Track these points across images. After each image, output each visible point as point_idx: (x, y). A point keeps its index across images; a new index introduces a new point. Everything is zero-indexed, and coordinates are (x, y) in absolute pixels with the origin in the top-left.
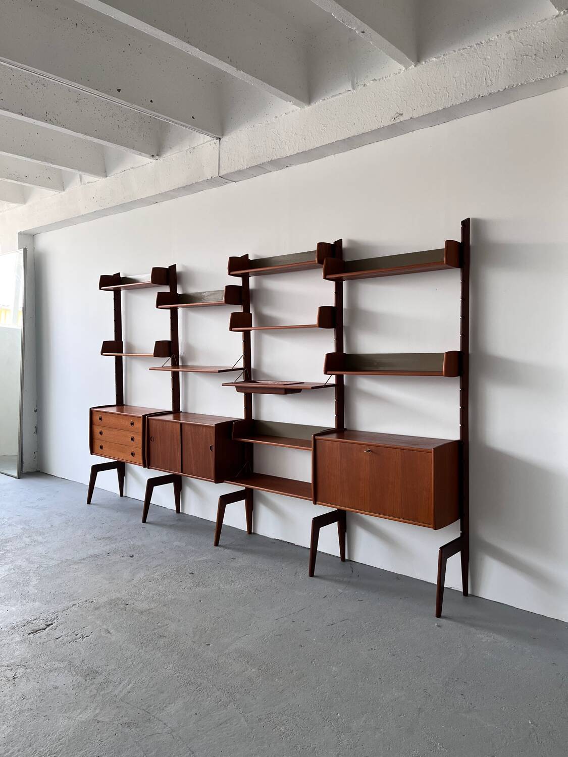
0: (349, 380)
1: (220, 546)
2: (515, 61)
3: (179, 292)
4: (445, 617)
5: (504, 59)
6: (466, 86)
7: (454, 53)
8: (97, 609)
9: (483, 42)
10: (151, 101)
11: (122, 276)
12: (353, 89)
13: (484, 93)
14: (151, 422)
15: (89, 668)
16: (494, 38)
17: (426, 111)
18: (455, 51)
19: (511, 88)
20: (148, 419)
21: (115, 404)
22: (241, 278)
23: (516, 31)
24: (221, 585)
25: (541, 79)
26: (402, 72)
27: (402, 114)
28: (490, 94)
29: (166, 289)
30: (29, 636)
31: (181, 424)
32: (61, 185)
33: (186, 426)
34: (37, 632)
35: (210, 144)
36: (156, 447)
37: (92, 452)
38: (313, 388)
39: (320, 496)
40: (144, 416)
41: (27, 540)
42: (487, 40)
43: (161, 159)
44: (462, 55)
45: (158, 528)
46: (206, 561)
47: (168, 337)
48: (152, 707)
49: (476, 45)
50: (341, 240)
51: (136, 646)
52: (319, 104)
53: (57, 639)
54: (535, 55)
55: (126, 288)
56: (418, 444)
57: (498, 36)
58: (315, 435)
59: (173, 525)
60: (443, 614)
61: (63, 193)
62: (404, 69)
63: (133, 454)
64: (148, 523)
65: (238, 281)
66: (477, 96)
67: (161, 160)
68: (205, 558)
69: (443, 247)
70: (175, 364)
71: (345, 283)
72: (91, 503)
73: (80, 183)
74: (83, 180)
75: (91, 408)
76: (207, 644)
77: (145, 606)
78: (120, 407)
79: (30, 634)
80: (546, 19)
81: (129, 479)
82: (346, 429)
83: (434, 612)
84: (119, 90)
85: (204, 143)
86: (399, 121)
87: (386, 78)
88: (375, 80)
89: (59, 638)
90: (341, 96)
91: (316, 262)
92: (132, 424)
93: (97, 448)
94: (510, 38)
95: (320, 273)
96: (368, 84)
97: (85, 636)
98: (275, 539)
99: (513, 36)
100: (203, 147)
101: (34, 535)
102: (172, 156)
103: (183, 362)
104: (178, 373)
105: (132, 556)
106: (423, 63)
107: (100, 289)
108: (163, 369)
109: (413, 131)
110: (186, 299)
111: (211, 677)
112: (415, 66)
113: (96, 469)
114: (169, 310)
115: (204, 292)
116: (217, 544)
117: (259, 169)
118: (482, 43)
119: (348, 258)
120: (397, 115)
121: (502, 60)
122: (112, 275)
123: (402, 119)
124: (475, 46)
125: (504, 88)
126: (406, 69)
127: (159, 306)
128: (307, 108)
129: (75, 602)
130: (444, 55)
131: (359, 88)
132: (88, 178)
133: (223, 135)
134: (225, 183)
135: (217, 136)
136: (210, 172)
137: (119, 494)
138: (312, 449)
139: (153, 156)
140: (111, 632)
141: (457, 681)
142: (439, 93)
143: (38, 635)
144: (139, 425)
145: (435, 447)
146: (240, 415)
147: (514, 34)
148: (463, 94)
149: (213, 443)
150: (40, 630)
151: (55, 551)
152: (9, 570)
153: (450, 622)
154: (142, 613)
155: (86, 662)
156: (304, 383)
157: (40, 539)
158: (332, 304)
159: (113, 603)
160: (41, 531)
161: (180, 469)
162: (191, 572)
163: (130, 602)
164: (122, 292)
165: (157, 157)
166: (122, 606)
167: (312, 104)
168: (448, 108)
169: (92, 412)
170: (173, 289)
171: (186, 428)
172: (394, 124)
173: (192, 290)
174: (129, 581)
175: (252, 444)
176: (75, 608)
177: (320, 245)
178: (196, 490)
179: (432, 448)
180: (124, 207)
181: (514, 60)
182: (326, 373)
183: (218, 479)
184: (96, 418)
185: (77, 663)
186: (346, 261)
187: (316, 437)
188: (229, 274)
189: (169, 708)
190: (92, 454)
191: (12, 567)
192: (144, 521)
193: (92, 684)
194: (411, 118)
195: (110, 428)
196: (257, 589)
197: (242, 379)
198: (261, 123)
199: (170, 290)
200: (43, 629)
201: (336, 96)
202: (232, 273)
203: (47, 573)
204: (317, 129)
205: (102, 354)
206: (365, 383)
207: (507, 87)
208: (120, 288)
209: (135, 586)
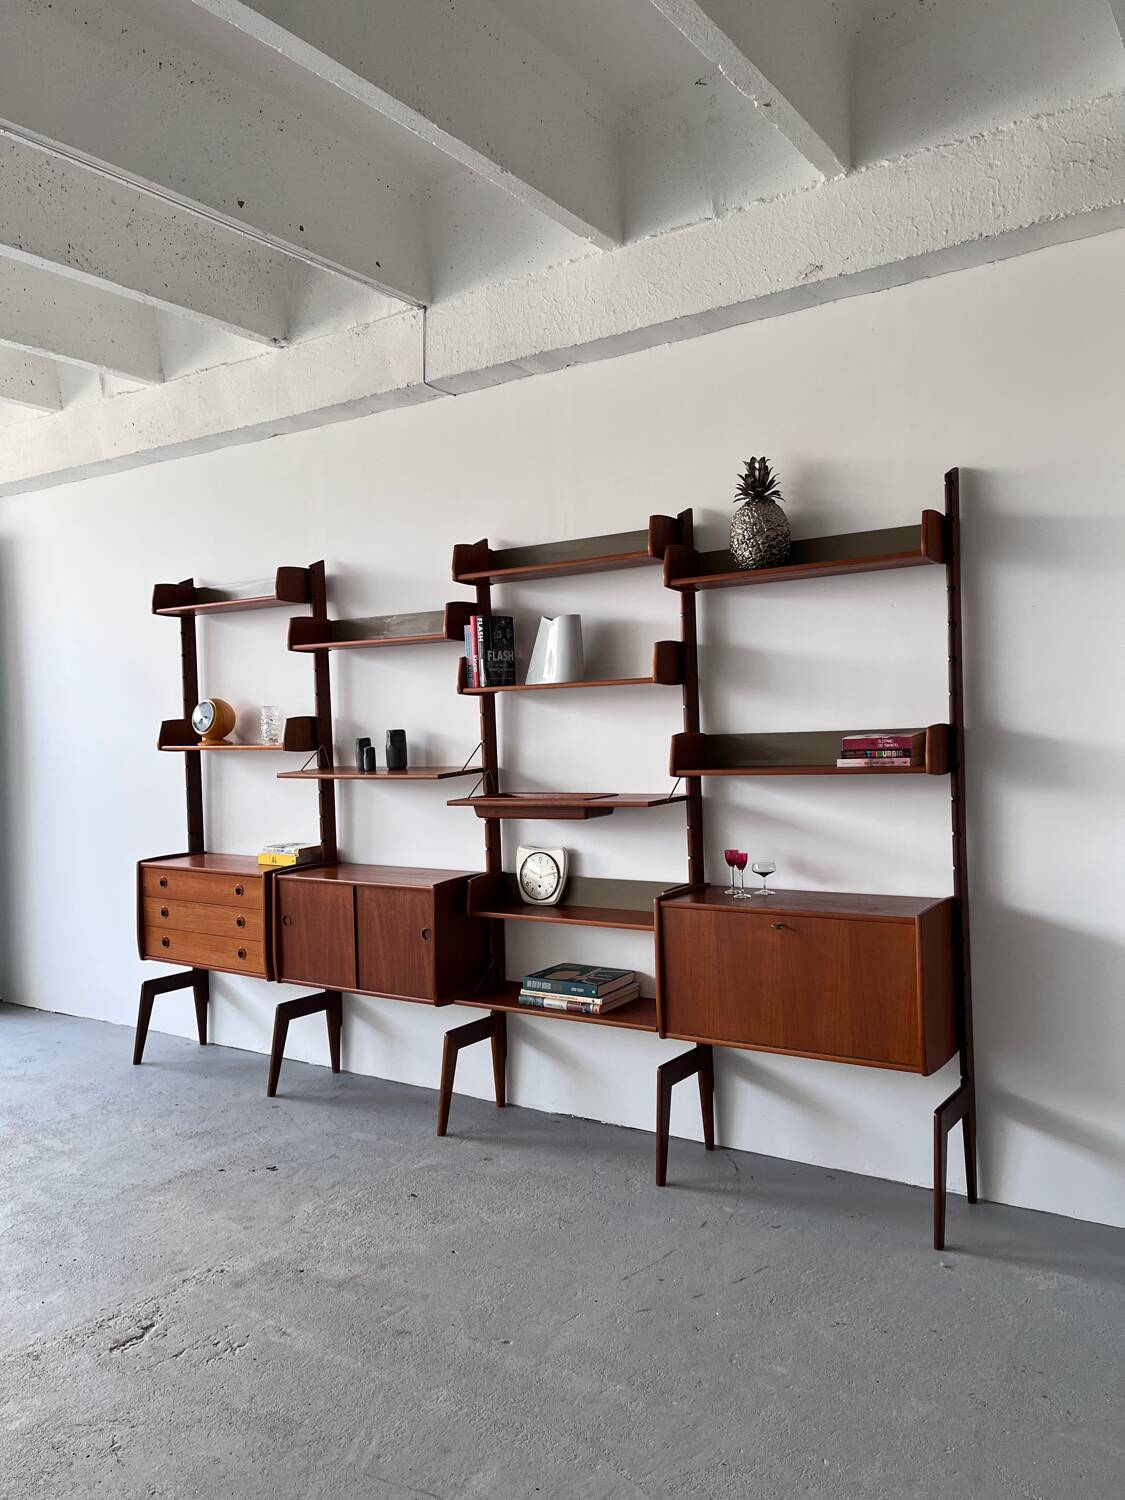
0: (713, 786)
1: (451, 1135)
2: (1053, 171)
3: (331, 616)
4: (951, 1249)
5: (1029, 167)
6: (952, 216)
7: (926, 152)
8: (239, 1285)
9: (985, 134)
10: (302, 229)
11: (196, 585)
12: (717, 216)
13: (990, 230)
14: (283, 885)
15: (269, 1414)
16: (1007, 126)
17: (870, 262)
18: (929, 150)
19: (1045, 222)
20: (277, 881)
21: (187, 851)
22: (475, 587)
23: (1050, 115)
24: (484, 1215)
25: (1104, 207)
26: (819, 186)
27: (821, 267)
28: (1003, 233)
29: (306, 611)
30: (113, 1356)
31: (355, 887)
32: (57, 399)
33: (367, 891)
34: (128, 1345)
35: (403, 318)
36: (297, 938)
37: (144, 955)
38: (651, 804)
39: (674, 1020)
40: (268, 875)
41: (31, 1150)
42: (993, 130)
43: (293, 347)
44: (943, 156)
45: (309, 1107)
46: (433, 1168)
47: (310, 710)
48: (439, 1484)
49: (971, 138)
50: (689, 512)
51: (355, 1358)
52: (642, 244)
53: (177, 1356)
54: (1092, 161)
55: (206, 611)
56: (876, 909)
57: (1015, 123)
58: (660, 899)
59: (336, 1098)
60: (947, 1242)
61: (59, 414)
62: (823, 179)
63: (242, 954)
64: (279, 1096)
65: (469, 594)
66: (976, 236)
67: (291, 349)
68: (427, 1162)
69: (918, 521)
70: (325, 764)
71: (698, 596)
72: (142, 1061)
73: (101, 395)
74: (106, 389)
75: (140, 862)
76: (501, 1340)
77: (340, 1271)
78: (198, 857)
79: (111, 1349)
80: (1110, 96)
81: (220, 1006)
82: (708, 885)
83: (930, 1239)
84: (241, 204)
85: (389, 317)
86: (814, 280)
87: (784, 196)
88: (762, 200)
89: (181, 1353)
90: (690, 229)
91: (649, 553)
92: (238, 891)
93: (155, 944)
94: (1040, 129)
95: (658, 574)
96: (747, 208)
97: (235, 1345)
98: (557, 1114)
99: (1045, 125)
100: (386, 324)
101: (40, 1136)
102: (316, 342)
103: (340, 760)
104: (331, 782)
105: (274, 1169)
106: (864, 169)
107: (155, 612)
108: (303, 774)
109: (834, 300)
110: (348, 632)
111: (537, 1409)
112: (846, 175)
113: (152, 989)
114: (312, 654)
115: (390, 617)
116: (443, 1132)
117: (514, 368)
118: (983, 136)
119: (703, 546)
120: (812, 268)
121: (1025, 169)
122: (177, 583)
123: (821, 276)
124: (970, 140)
125: (1030, 221)
126: (828, 180)
127: (295, 647)
128: (619, 251)
129: (188, 1274)
130: (906, 156)
131: (730, 214)
132: (119, 382)
133: (432, 301)
134: (435, 396)
135: (421, 302)
136: (404, 374)
137: (198, 1039)
138: (655, 927)
139: (275, 340)
140: (288, 1331)
141: (1024, 1371)
142: (897, 228)
143: (130, 1351)
144: (257, 893)
145: (919, 913)
146: (478, 864)
147: (1048, 120)
148: (947, 232)
149: (431, 925)
150: (131, 1340)
151: (100, 1168)
152: (14, 1214)
153: (966, 1257)
154: (340, 1286)
155: (258, 1399)
156: (617, 795)
157: (56, 1143)
158: (677, 636)
159: (270, 1271)
160: (53, 1127)
161: (352, 978)
162: (410, 1192)
163: (305, 1265)
164: (198, 620)
165: (283, 343)
166: (290, 1275)
167: (629, 244)
168: (918, 256)
169: (142, 869)
170: (320, 610)
171: (366, 896)
172: (805, 285)
173: (359, 613)
174: (286, 1222)
175: (501, 922)
176: (190, 1288)
177: (655, 519)
178: (376, 1022)
179: (914, 914)
180: (204, 444)
181: (1049, 169)
182: (674, 774)
183: (442, 998)
184: (153, 881)
185: (240, 1403)
186: (701, 552)
187: (663, 903)
188: (456, 580)
189: (474, 1483)
190: (143, 958)
191: (19, 1208)
192: (272, 1092)
193: (291, 1446)
194: (840, 275)
195: (186, 901)
196: (560, 1219)
197: (480, 792)
198: (517, 279)
199: (315, 613)
200: (136, 1338)
201: (681, 227)
202: (462, 577)
203: (102, 1217)
204: (640, 292)
205: (160, 749)
206: (747, 792)
207: (1037, 221)
208: (193, 610)
209: (303, 1231)
